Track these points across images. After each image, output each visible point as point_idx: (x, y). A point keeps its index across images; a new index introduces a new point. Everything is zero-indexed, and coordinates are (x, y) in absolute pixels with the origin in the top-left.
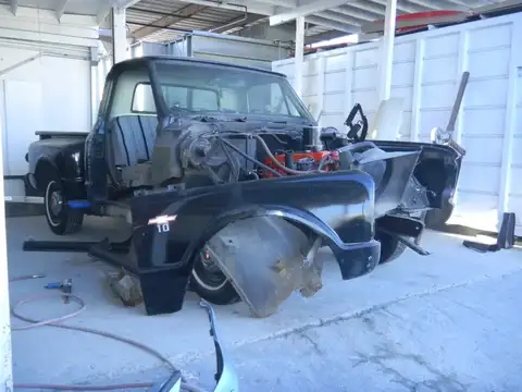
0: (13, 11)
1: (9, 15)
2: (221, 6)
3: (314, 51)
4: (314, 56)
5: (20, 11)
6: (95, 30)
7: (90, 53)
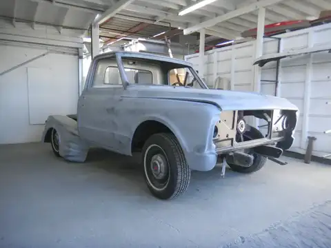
0: (32, 27)
2: (155, 23)
3: (211, 49)
4: (210, 52)
5: (37, 27)
6: (81, 38)
7: (78, 51)
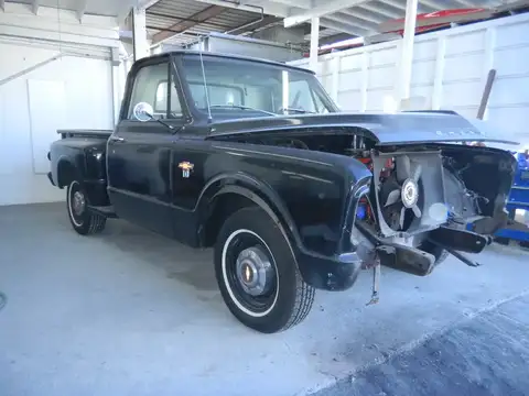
0: (34, 10)
1: (30, 15)
2: (239, 7)
3: (328, 51)
4: (327, 56)
5: (41, 11)
6: (115, 31)
7: (111, 53)
